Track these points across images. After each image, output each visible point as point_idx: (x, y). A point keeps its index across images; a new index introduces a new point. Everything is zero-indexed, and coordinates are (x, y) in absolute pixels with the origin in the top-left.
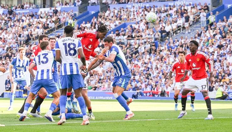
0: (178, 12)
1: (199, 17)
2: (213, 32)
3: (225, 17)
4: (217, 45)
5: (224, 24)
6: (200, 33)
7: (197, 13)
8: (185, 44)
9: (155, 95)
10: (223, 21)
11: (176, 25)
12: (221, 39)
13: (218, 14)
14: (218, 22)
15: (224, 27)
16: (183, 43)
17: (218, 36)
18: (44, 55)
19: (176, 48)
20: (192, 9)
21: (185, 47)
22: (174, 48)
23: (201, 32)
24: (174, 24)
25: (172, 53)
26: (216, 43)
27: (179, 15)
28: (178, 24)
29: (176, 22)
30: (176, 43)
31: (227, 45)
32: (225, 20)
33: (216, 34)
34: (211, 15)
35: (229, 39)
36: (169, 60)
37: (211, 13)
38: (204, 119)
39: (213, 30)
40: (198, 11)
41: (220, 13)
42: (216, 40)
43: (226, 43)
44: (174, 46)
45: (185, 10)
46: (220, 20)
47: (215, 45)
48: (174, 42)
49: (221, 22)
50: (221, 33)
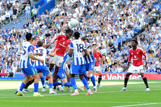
0: (5, 6)
1: (24, 10)
2: (39, 23)
3: (47, 10)
4: (45, 34)
5: (47, 16)
6: (27, 23)
7: (21, 6)
8: (17, 33)
9: (2, 76)
10: (46, 13)
11: (5, 17)
12: (47, 29)
13: (40, 8)
14: (42, 14)
15: (48, 18)
16: (15, 32)
17: (44, 27)
18: (41, 50)
19: (9, 36)
20: (16, 3)
21: (18, 35)
22: (8, 36)
23: (29, 23)
24: (3, 16)
25: (7, 41)
26: (44, 33)
27: (6, 8)
28: (7, 16)
29: (4, 14)
30: (9, 32)
31: (53, 34)
32: (48, 13)
33: (42, 25)
34: (34, 8)
35: (54, 29)
36: (6, 47)
37: (34, 6)
38: (144, 91)
39: (38, 21)
40: (22, 5)
41: (42, 7)
42: (43, 29)
43: (53, 33)
44: (8, 35)
45: (11, 4)
46: (43, 13)
47: (43, 34)
48: (7, 31)
49: (44, 14)
50: (46, 24)
